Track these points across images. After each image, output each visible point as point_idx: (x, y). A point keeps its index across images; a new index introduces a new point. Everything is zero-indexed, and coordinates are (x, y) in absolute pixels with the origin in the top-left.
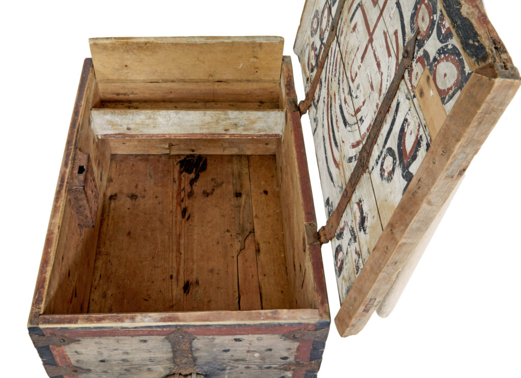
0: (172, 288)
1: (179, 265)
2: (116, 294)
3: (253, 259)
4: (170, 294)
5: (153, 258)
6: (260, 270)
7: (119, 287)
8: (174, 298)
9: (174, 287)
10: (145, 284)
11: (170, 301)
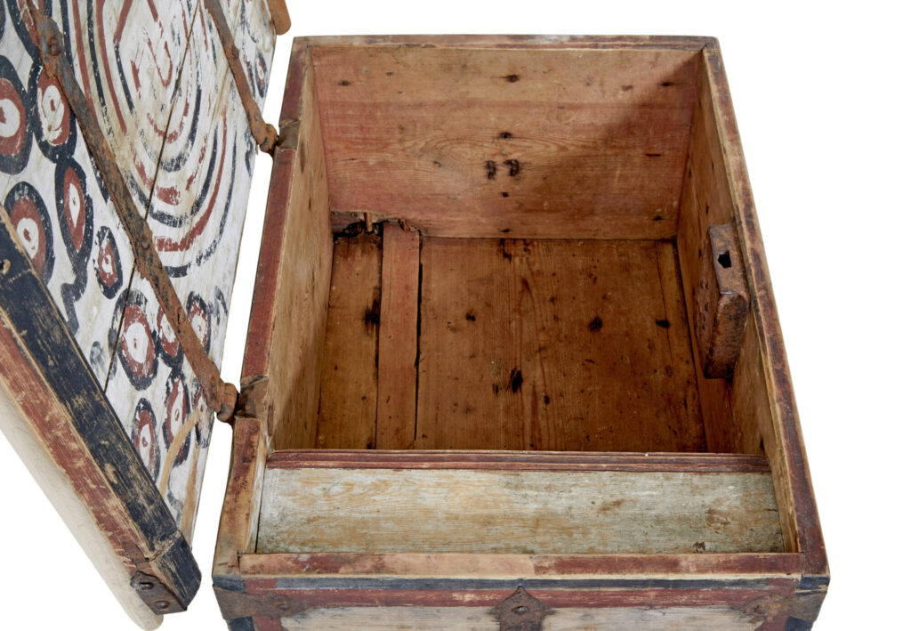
0: (544, 380)
1: (533, 423)
2: (648, 372)
3: (383, 434)
4: (546, 370)
5: (588, 437)
6: (372, 409)
7: (645, 384)
8: (539, 363)
9: (539, 383)
10: (597, 388)
11: (545, 358)
